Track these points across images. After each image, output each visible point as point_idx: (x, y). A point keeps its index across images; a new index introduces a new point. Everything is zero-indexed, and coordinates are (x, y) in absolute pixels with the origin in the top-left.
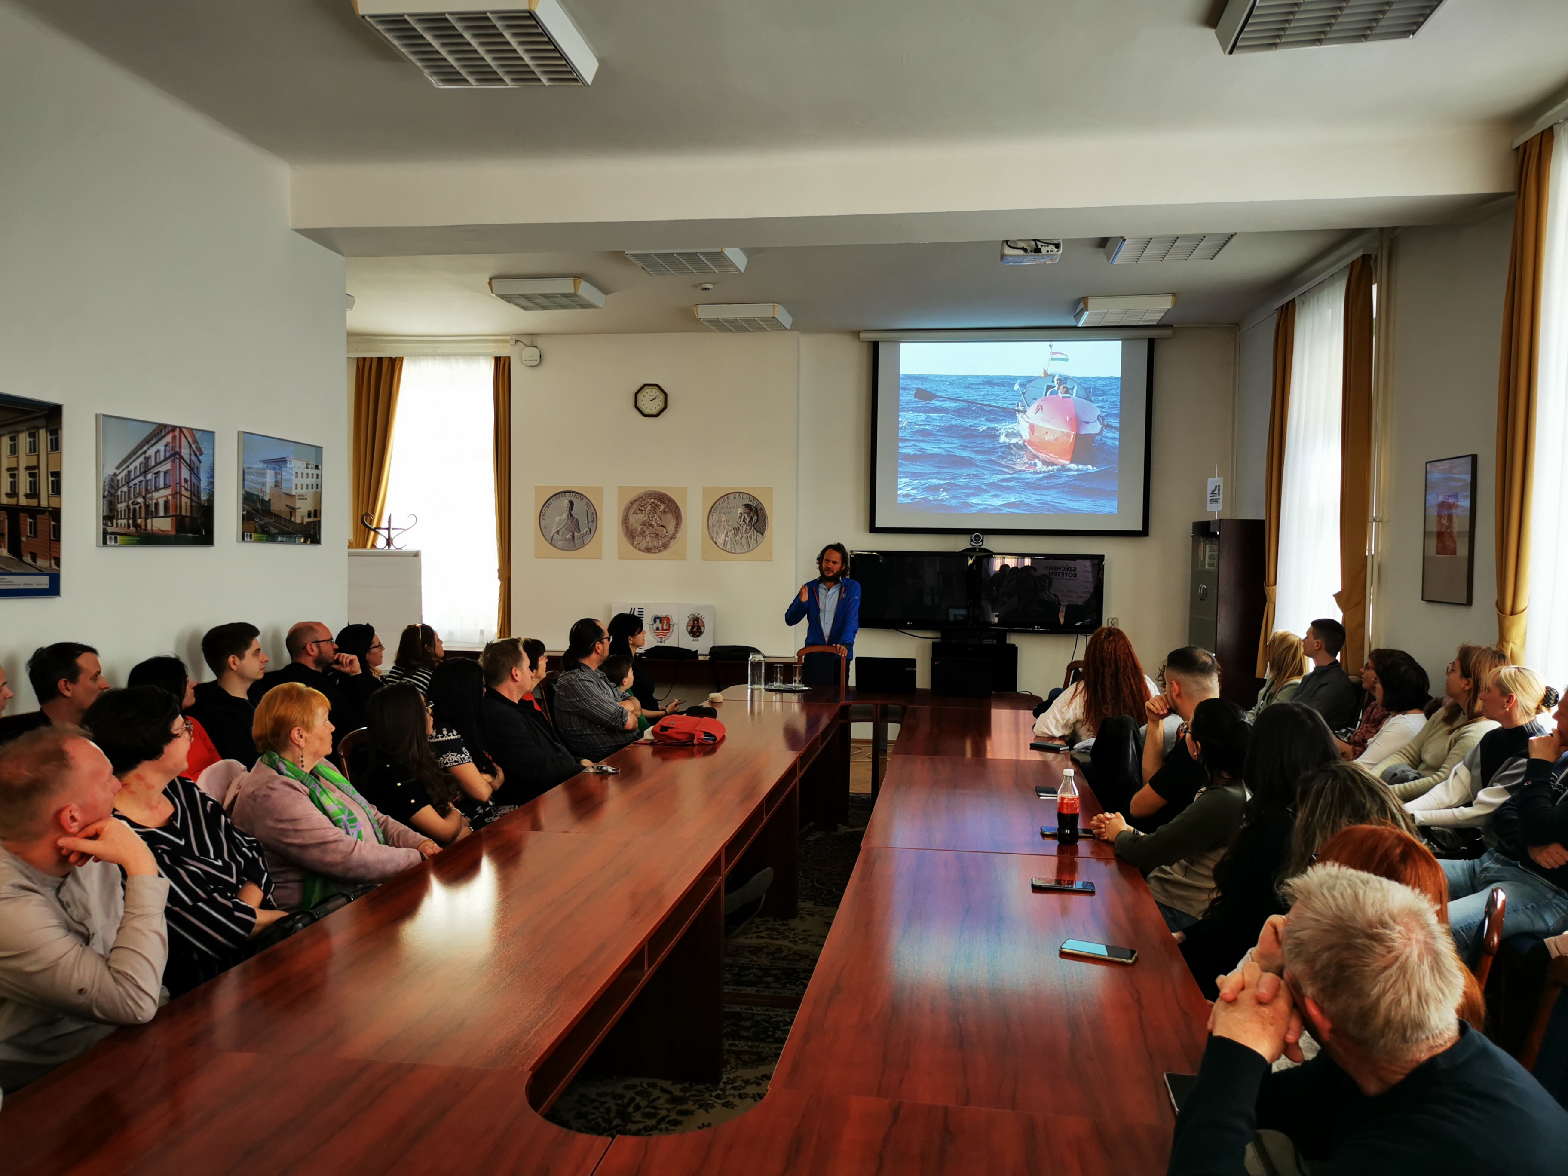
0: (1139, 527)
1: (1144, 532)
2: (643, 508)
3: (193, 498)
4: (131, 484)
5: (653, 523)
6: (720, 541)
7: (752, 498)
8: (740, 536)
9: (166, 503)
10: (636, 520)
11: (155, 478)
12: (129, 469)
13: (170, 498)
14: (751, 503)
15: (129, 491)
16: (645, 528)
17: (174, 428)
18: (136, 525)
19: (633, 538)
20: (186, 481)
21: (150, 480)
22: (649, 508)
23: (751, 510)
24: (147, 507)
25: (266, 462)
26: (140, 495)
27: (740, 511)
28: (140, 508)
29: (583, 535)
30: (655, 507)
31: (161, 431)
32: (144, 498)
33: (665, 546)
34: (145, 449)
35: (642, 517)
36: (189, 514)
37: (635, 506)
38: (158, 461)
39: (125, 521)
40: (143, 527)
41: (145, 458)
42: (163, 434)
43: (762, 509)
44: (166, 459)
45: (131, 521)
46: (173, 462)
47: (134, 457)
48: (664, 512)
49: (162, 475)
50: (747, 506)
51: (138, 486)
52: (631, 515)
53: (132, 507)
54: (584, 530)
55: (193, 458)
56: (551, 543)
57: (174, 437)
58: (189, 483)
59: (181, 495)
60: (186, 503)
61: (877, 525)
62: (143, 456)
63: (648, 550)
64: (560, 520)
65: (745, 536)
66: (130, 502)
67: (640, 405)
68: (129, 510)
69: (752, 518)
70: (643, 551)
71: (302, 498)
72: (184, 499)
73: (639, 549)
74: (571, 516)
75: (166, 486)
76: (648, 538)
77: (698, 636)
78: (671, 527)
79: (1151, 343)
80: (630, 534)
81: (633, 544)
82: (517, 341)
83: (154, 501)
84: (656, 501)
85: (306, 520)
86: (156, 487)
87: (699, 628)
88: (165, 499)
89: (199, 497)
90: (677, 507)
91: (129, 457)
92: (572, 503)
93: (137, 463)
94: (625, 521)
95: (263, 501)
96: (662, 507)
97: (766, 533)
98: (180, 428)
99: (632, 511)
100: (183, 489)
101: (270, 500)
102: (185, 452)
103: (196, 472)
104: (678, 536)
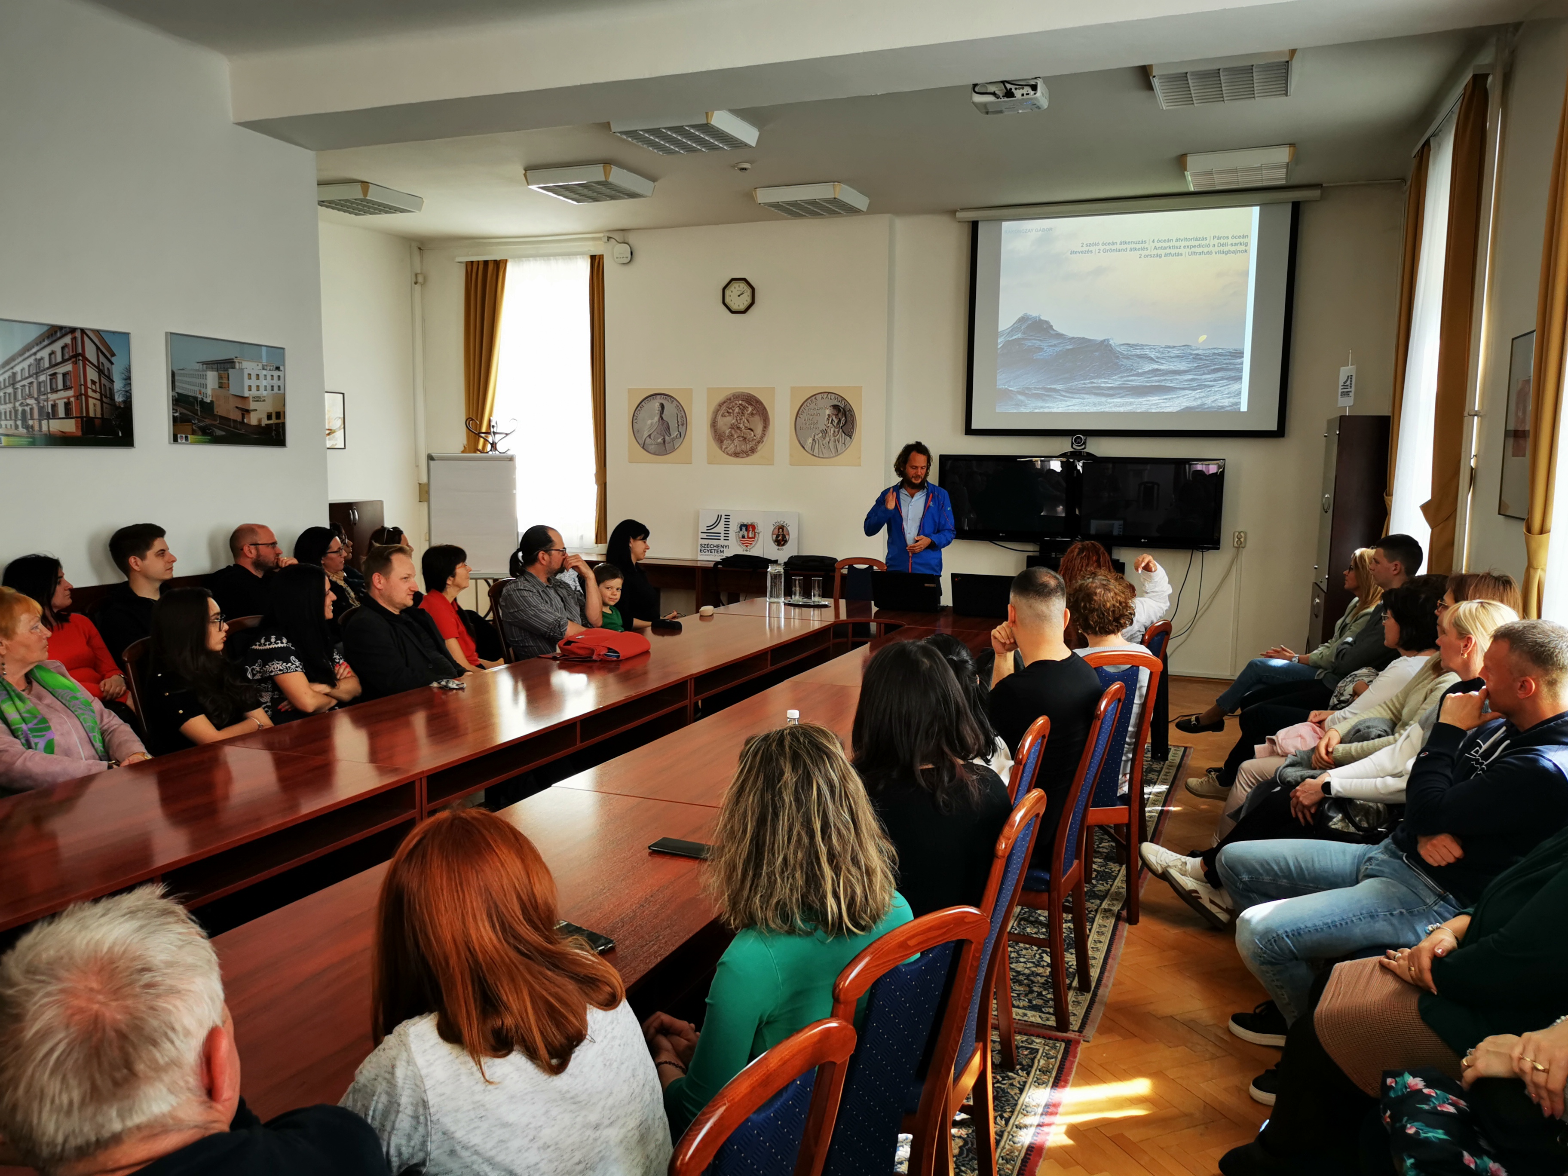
0: (1273, 426)
1: (1280, 433)
2: (730, 411)
3: (104, 399)
4: (18, 385)
5: (741, 426)
6: (808, 446)
7: (840, 399)
8: (827, 439)
9: (67, 405)
10: (724, 423)
11: (51, 380)
12: (14, 370)
13: (72, 399)
14: (839, 404)
15: (15, 393)
16: (733, 432)
17: (73, 330)
18: (27, 427)
19: (722, 442)
20: (93, 382)
21: (43, 382)
22: (737, 410)
23: (839, 411)
24: (41, 409)
25: (204, 363)
26: (30, 396)
27: (828, 412)
28: (31, 409)
29: (673, 440)
30: (743, 409)
31: (56, 332)
32: (36, 399)
33: (753, 450)
34: (34, 350)
35: (730, 420)
36: (99, 415)
37: (724, 408)
38: (53, 362)
39: (12, 422)
40: (37, 428)
41: (36, 359)
42: (59, 335)
43: (851, 410)
44: (64, 361)
45: (19, 423)
46: (75, 363)
47: (21, 359)
48: (752, 414)
49: (60, 378)
50: (835, 407)
51: (27, 388)
52: (719, 418)
53: (20, 409)
54: (675, 434)
55: (102, 359)
56: (643, 448)
57: (74, 339)
58: (98, 385)
59: (87, 397)
60: (95, 405)
61: (974, 427)
62: (33, 358)
63: (736, 455)
64: (652, 424)
65: (832, 439)
66: (17, 404)
67: (727, 300)
68: (16, 411)
69: (840, 420)
70: (731, 455)
71: (257, 399)
72: (91, 401)
73: (728, 454)
74: (662, 419)
75: (66, 388)
76: (736, 442)
77: (783, 545)
78: (759, 430)
79: (1296, 207)
80: (719, 438)
81: (721, 448)
82: (609, 238)
83: (50, 403)
84: (744, 403)
85: (265, 422)
86: (51, 388)
87: (784, 536)
88: (66, 400)
89: (112, 398)
90: (765, 408)
91: (12, 359)
92: (662, 406)
93: (25, 365)
94: (714, 424)
95: (202, 403)
96: (750, 409)
97: (856, 436)
98: (83, 331)
99: (720, 413)
100: (90, 391)
101: (212, 402)
102: (91, 353)
103: (106, 373)
104: (765, 439)
